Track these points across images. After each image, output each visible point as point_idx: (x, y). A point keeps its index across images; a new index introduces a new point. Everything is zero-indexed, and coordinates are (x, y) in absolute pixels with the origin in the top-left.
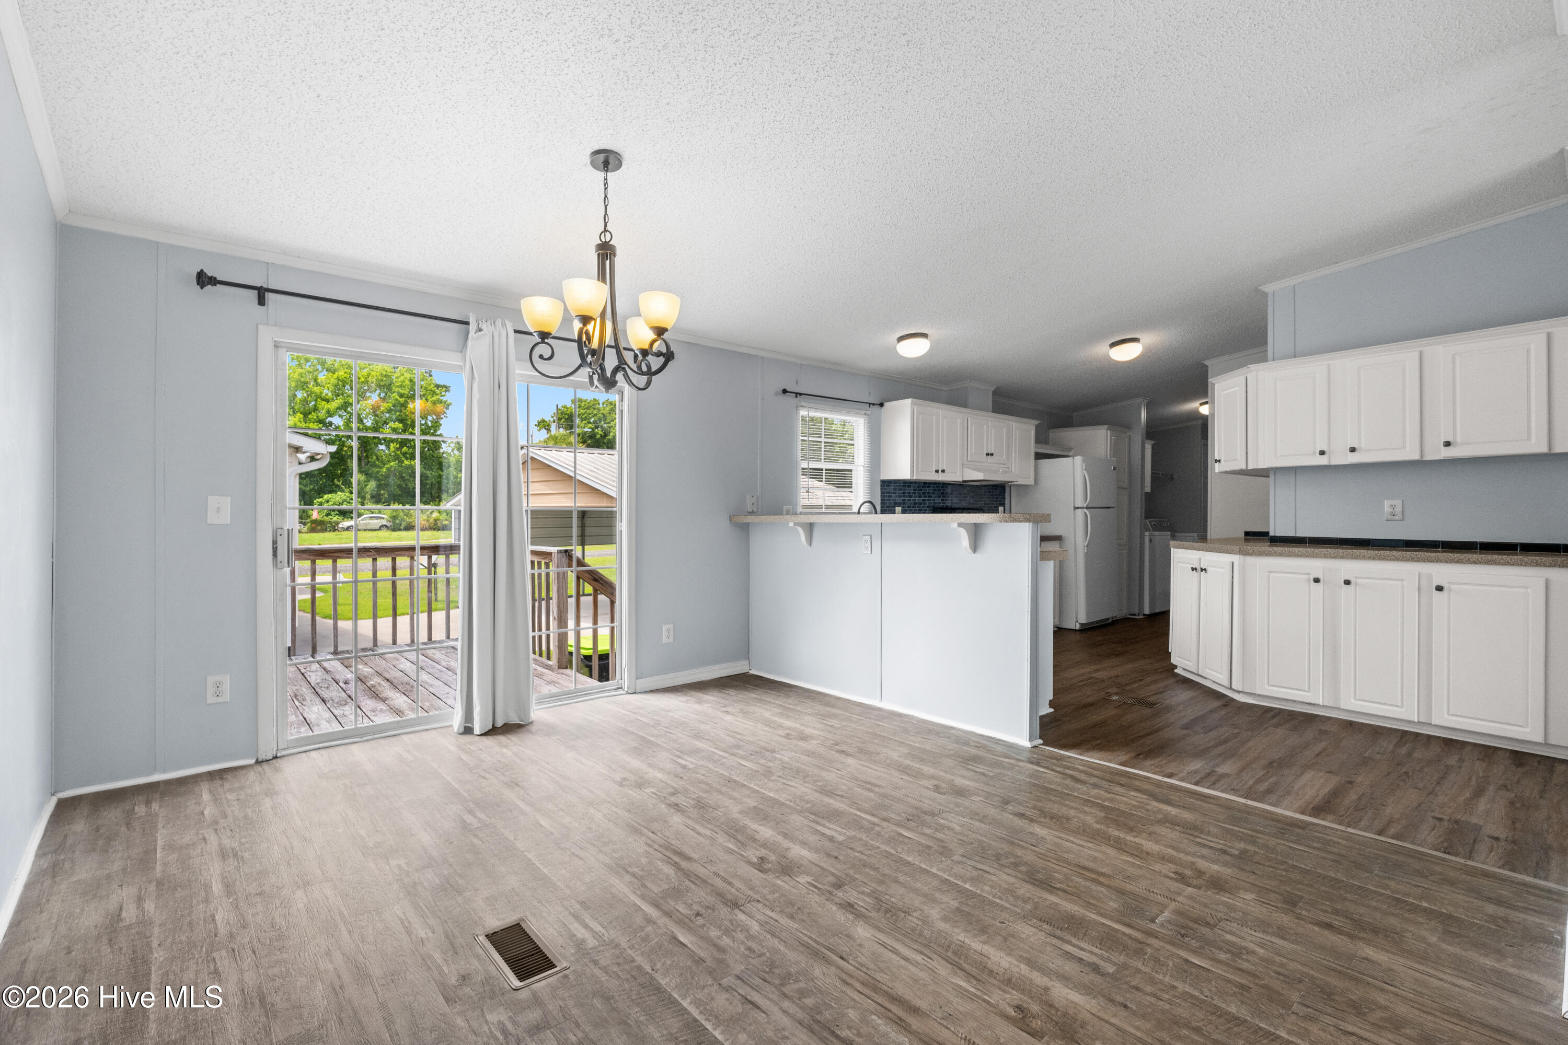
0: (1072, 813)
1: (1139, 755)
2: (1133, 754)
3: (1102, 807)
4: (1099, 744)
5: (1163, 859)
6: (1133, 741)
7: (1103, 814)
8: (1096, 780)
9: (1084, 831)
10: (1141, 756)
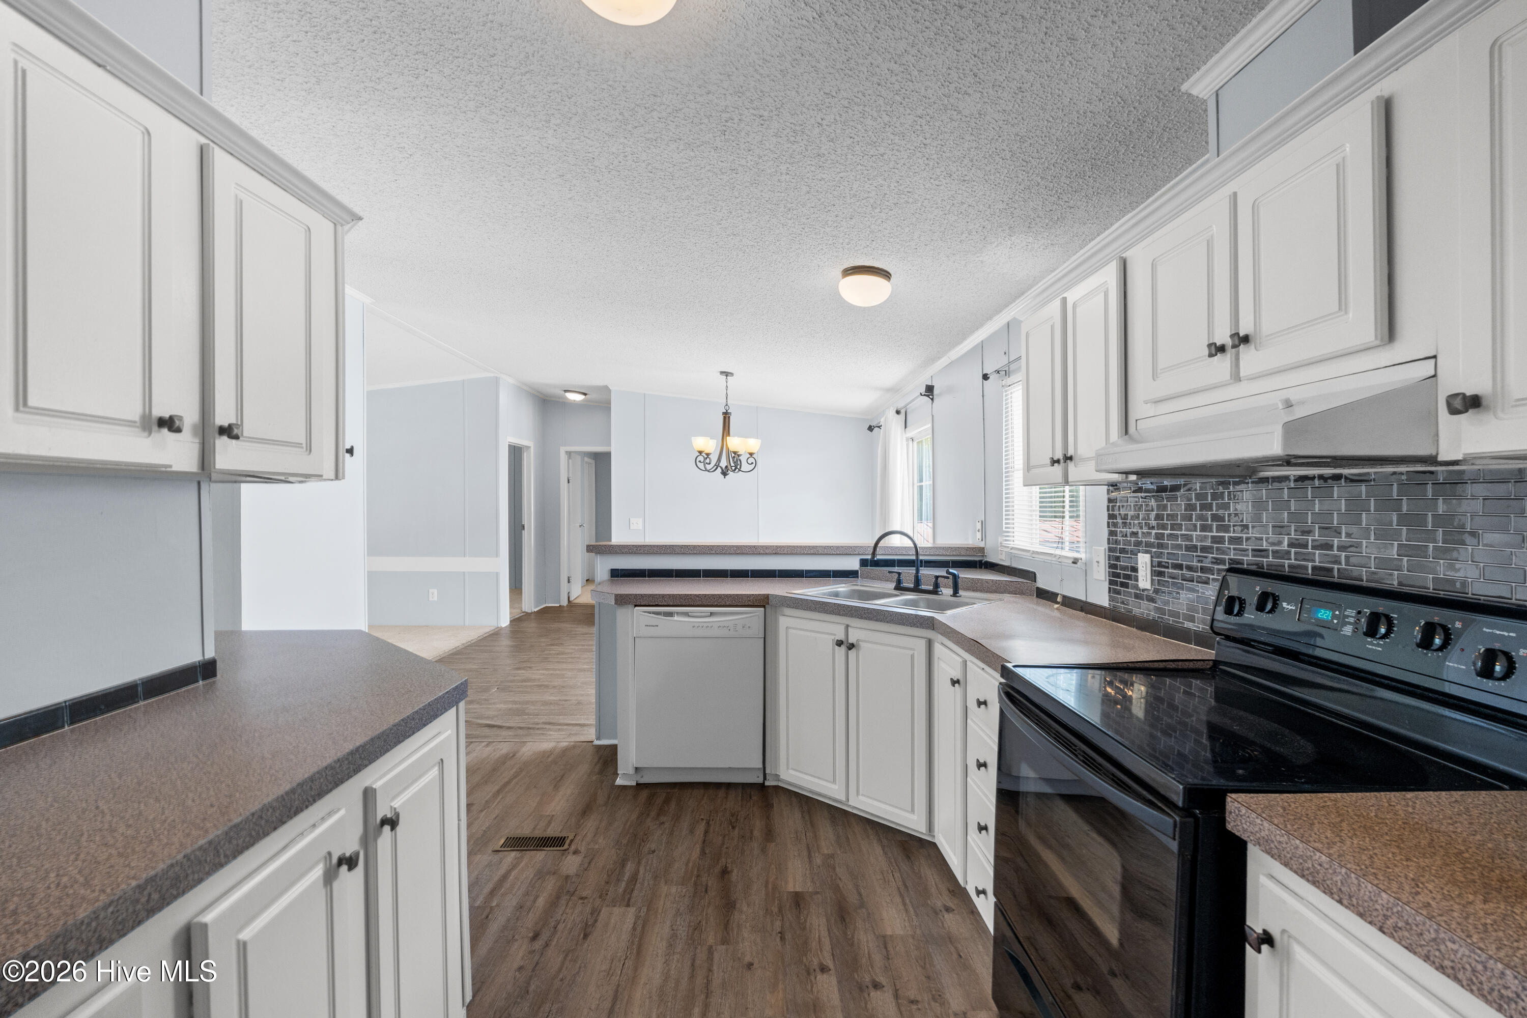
0: (542, 708)
1: (514, 756)
2: (518, 755)
3: (528, 714)
4: (548, 757)
5: (494, 703)
6: (521, 770)
7: (527, 711)
8: (537, 726)
9: (533, 703)
10: (511, 755)
